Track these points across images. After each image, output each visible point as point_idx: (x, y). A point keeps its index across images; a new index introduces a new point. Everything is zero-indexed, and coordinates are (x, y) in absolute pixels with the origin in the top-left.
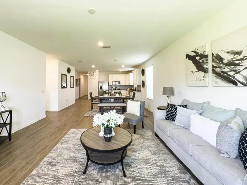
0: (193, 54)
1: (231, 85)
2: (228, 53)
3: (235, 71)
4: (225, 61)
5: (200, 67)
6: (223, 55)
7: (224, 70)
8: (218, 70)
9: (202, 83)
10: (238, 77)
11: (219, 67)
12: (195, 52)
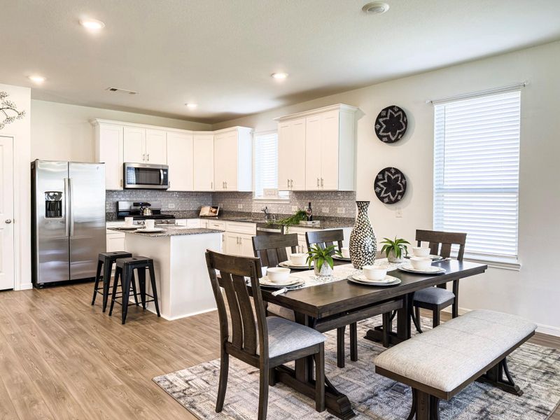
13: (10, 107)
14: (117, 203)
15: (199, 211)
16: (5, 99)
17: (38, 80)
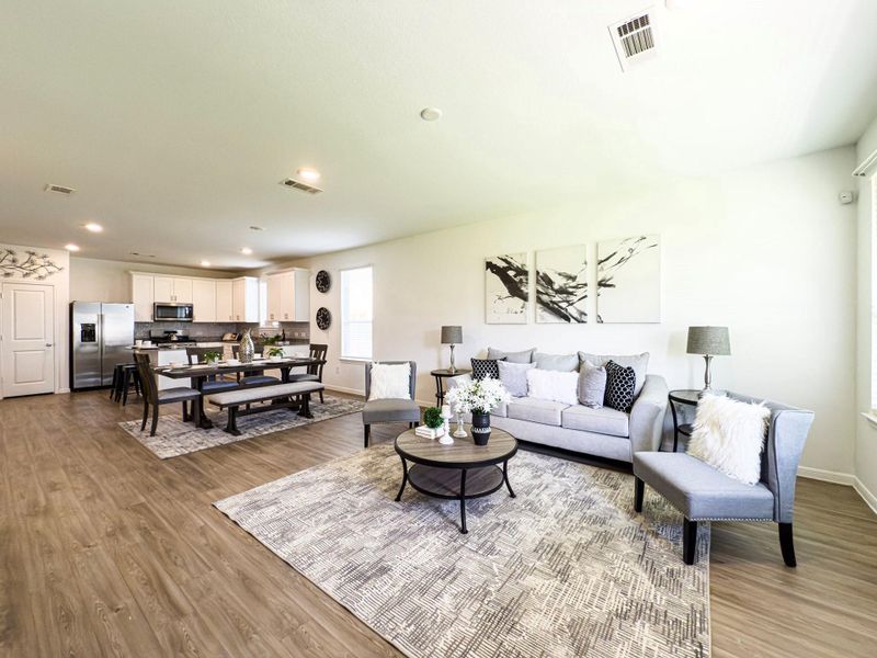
0: (502, 264)
1: (563, 321)
2: (560, 274)
3: (568, 302)
4: (556, 287)
5: (515, 290)
6: (553, 277)
7: (554, 299)
8: (545, 298)
9: (519, 318)
10: (572, 310)
11: (547, 294)
12: (505, 261)
13: (50, 264)
14: (150, 332)
15: (222, 337)
16: (47, 259)
17: (72, 247)
